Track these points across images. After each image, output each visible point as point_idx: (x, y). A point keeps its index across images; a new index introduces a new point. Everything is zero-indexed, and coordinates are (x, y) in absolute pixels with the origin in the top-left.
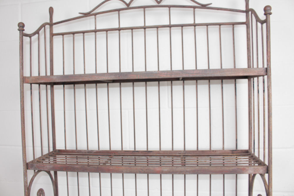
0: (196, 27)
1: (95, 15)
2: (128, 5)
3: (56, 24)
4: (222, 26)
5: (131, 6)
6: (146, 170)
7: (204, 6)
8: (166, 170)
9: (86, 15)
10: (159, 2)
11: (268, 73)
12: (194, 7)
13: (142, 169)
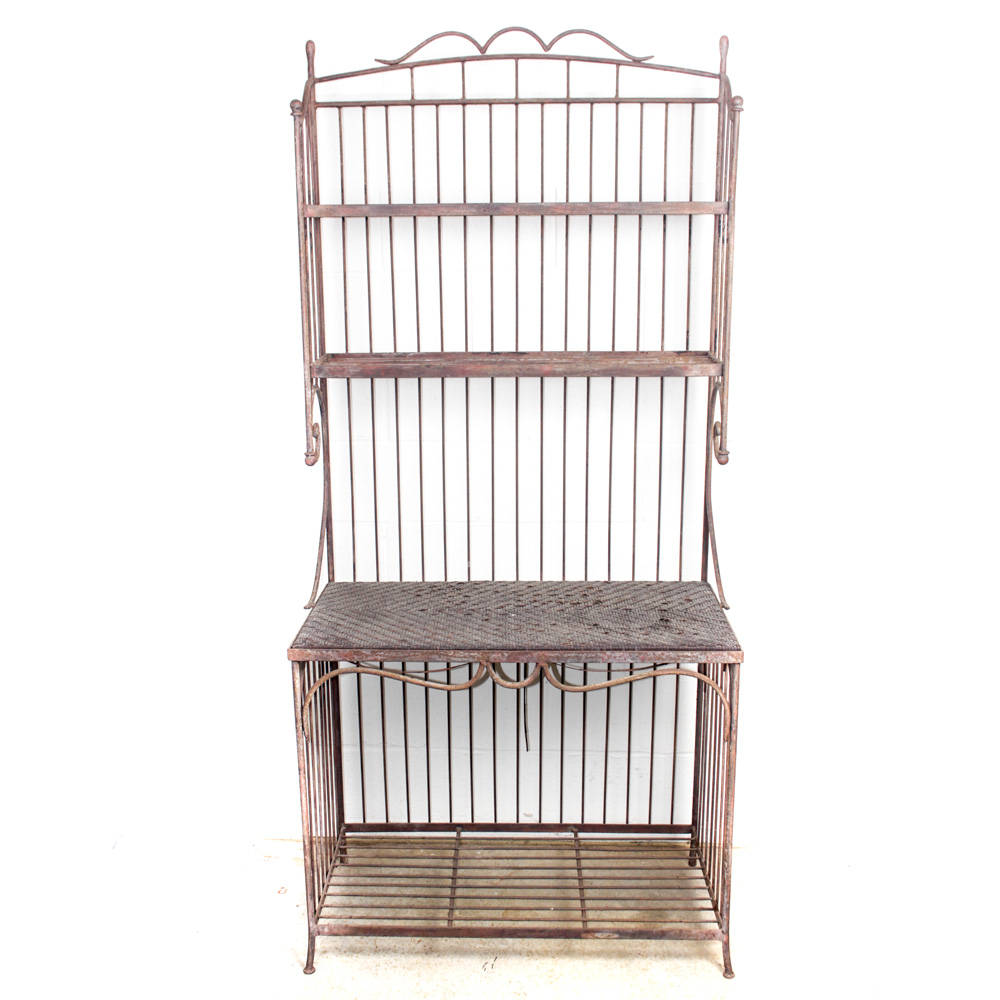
0: (621, 105)
1: (412, 67)
2: (483, 50)
3: (322, 80)
4: (670, 105)
5: (489, 52)
6: (528, 369)
7: (637, 62)
8: (560, 370)
9: (393, 65)
10: (547, 48)
11: (731, 212)
12: (618, 64)
13: (520, 369)
